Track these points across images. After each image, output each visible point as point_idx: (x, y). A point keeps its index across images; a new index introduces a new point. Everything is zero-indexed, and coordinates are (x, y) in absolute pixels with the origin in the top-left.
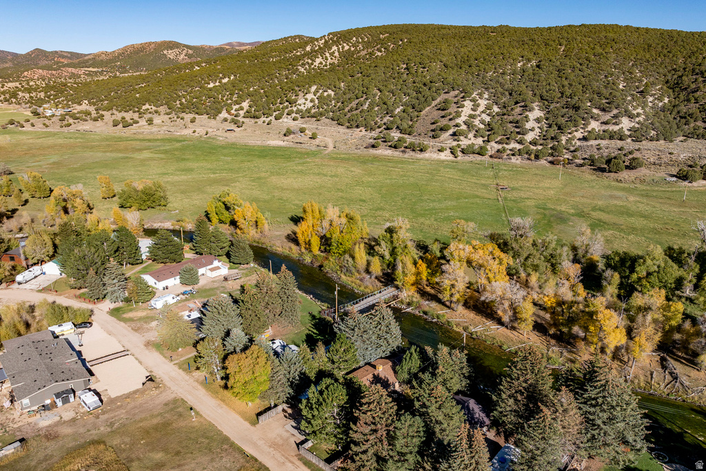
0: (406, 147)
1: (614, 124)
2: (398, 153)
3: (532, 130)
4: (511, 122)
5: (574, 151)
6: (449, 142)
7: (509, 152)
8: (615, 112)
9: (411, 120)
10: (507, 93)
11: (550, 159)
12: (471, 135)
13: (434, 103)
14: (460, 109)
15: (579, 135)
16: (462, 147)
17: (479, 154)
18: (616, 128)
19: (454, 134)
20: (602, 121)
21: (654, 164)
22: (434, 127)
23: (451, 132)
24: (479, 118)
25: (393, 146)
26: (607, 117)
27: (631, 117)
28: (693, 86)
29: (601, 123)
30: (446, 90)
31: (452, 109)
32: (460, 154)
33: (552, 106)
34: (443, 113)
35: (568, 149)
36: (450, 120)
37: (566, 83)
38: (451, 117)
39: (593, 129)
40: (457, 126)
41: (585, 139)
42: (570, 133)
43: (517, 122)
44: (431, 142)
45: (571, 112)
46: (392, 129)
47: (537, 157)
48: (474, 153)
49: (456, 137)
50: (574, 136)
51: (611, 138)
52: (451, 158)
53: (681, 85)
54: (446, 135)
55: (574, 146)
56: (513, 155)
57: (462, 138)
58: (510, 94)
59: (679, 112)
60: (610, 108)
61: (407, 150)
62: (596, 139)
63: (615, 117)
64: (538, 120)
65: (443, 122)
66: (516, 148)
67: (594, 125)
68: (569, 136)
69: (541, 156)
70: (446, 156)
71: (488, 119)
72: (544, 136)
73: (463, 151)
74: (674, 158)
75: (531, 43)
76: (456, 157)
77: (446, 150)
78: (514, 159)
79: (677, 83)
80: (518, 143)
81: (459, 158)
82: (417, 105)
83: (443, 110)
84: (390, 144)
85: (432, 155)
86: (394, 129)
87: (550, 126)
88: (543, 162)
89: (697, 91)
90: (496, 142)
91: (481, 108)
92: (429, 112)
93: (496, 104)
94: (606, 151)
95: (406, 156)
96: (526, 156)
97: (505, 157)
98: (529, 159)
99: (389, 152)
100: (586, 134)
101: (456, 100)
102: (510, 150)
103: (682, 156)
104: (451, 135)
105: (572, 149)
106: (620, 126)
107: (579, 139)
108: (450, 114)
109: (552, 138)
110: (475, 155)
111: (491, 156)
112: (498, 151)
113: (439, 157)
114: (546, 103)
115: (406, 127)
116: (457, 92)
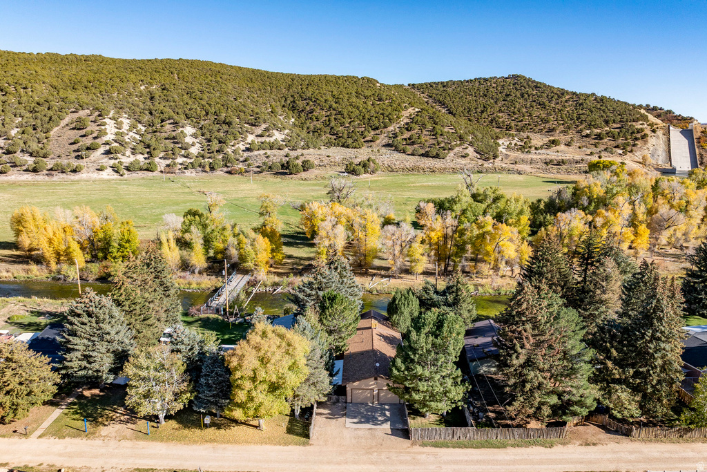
0: (51, 169)
1: (268, 136)
2: (41, 177)
3: (193, 145)
4: (166, 139)
5: (245, 161)
6: (103, 161)
7: (180, 167)
8: (264, 126)
9: (39, 142)
10: (147, 112)
11: (225, 169)
12: (128, 152)
13: (63, 123)
14: (103, 127)
15: (242, 146)
16: (125, 164)
17: (147, 170)
18: (272, 140)
19: (108, 152)
20: (256, 134)
21: (320, 166)
22: (75, 147)
23: (102, 150)
24: (128, 136)
25: (31, 169)
26: (259, 131)
27: (279, 130)
28: (308, 108)
29: (256, 136)
30: (74, 110)
31: (92, 127)
32: (125, 172)
33: (202, 123)
34: (83, 132)
35: (237, 160)
36: (95, 138)
37: (203, 102)
38: (95, 135)
39: (252, 141)
40: (107, 143)
41: (248, 150)
42: (233, 146)
43: (174, 138)
44: (82, 163)
45: (225, 127)
46: (15, 152)
47: (212, 169)
48: (141, 170)
49: (112, 156)
50: (239, 148)
51: (271, 148)
52: (116, 176)
53: (297, 108)
54: (97, 154)
55: (242, 157)
56: (185, 168)
57: (119, 156)
58: (151, 113)
59: (308, 128)
60: (259, 123)
61: (54, 172)
62: (258, 150)
63: (266, 130)
64: (195, 136)
65: (88, 141)
66: (186, 162)
67: (250, 138)
68: (233, 148)
69: (216, 167)
70: (108, 174)
71: (137, 137)
72: (209, 150)
73: (128, 169)
74: (332, 160)
75: (140, 70)
76: (122, 175)
77: (107, 169)
78: (188, 173)
79: (293, 106)
80: (185, 157)
81: (126, 176)
82: (39, 125)
83: (79, 129)
84: (24, 168)
85: (89, 175)
86: (18, 152)
87: (209, 141)
88: (218, 173)
89: (313, 112)
90: (160, 158)
91: (125, 127)
92: (60, 134)
93: (140, 122)
94: (275, 158)
95: (55, 178)
96: (200, 169)
97: (178, 171)
98: (205, 171)
99: (28, 177)
100: (248, 146)
101: (91, 118)
102: (181, 164)
103: (337, 158)
104: (103, 154)
105: (241, 159)
106: (274, 138)
107: (243, 151)
108: (92, 132)
109: (217, 151)
110: (143, 172)
111: (162, 172)
112: (168, 166)
113: (100, 177)
114: (195, 120)
115: (37, 148)
116: (88, 112)
